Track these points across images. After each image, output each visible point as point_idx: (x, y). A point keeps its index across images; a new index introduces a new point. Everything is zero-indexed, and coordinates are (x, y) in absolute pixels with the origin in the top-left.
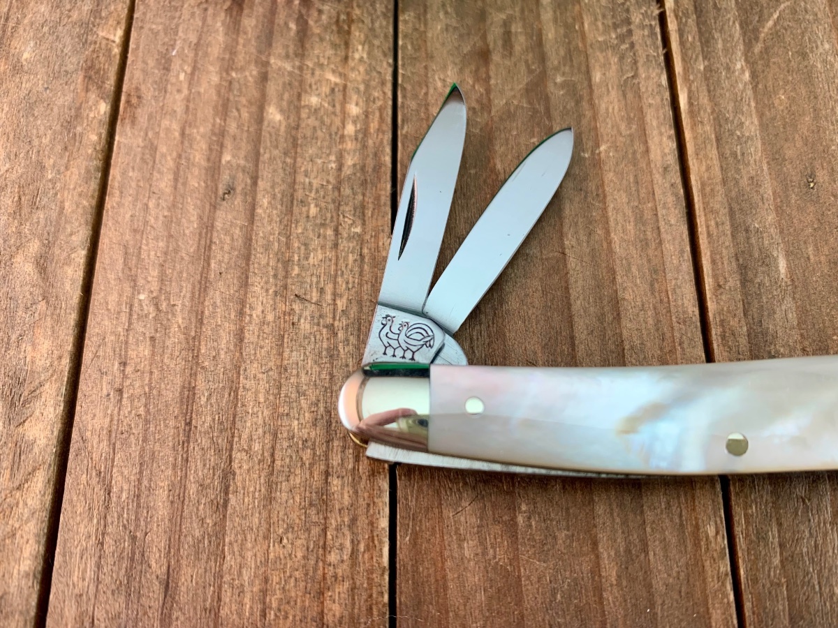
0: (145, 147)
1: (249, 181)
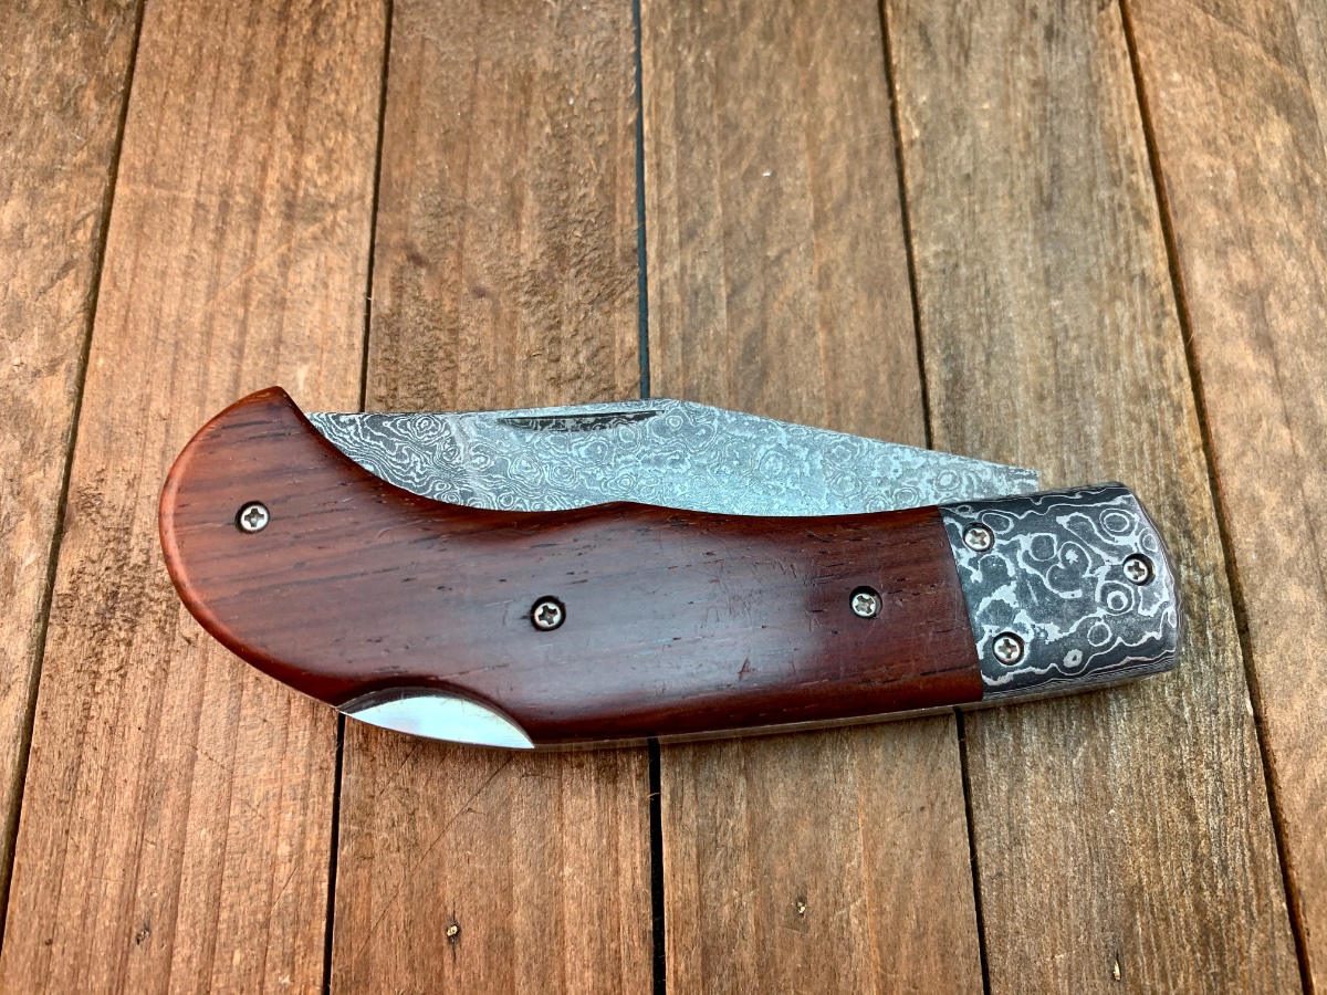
0: (48, 872)
1: (167, 921)
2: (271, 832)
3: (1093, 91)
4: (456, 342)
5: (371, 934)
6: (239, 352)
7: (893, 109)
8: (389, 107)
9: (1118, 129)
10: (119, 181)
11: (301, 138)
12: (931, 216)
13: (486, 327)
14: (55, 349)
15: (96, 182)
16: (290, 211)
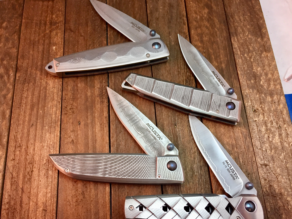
2: (51, 111)
3: (178, 5)
4: (78, 43)
5: (67, 124)
6: (44, 45)
7: (147, 8)
8: (67, 8)
9: (182, 11)
10: (23, 19)
11: (52, 13)
12: (152, 24)
13: (83, 41)
14: (14, 45)
15: (19, 19)
16: (51, 24)
